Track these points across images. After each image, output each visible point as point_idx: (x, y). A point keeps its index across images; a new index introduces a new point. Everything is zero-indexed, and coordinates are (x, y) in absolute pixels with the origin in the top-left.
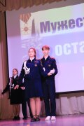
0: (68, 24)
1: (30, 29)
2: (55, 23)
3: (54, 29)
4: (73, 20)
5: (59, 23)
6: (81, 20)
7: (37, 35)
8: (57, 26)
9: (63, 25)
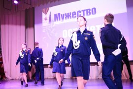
0: (71, 15)
1: (48, 19)
2: (64, 14)
3: (63, 18)
4: (75, 12)
5: (66, 14)
6: (80, 12)
7: (52, 23)
8: (65, 16)
9: (68, 16)
